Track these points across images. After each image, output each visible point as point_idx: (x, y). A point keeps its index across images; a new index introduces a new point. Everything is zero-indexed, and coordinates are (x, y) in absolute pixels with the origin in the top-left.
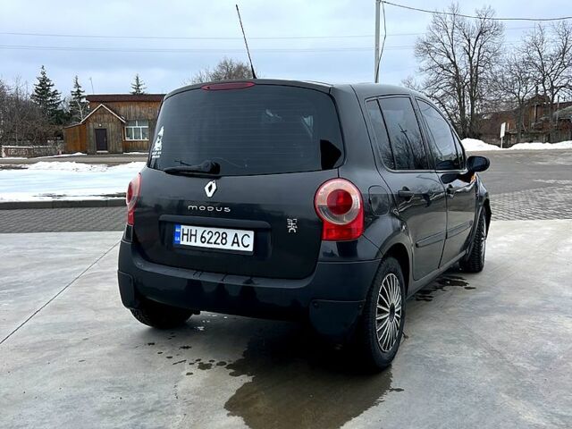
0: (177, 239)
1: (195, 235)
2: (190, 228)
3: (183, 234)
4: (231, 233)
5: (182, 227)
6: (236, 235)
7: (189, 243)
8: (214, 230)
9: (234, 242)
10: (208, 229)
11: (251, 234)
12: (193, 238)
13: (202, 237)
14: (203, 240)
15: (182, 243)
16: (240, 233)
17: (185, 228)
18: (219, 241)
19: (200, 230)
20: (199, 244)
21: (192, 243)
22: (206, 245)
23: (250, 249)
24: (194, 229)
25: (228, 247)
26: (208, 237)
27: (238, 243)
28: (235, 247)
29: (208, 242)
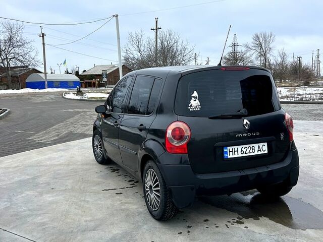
0: (225, 155)
1: (237, 151)
2: (233, 147)
3: (230, 152)
4: (256, 146)
5: (228, 148)
6: (259, 146)
7: (234, 156)
8: (247, 146)
9: (258, 150)
10: (244, 146)
11: (266, 144)
12: (236, 153)
14: (242, 152)
15: (229, 157)
16: (261, 145)
17: (230, 148)
18: (251, 151)
19: (240, 147)
20: (240, 155)
21: (236, 156)
22: (244, 155)
23: (266, 152)
24: (235, 148)
25: (256, 153)
26: (245, 150)
27: (260, 150)
28: (260, 153)
29: (245, 153)
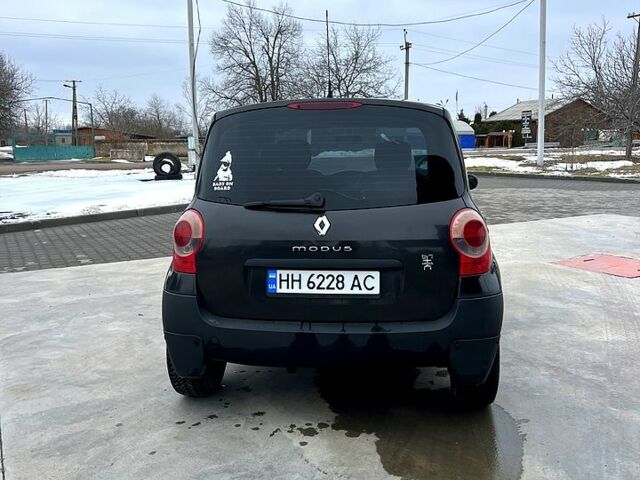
0: (271, 287)
1: (300, 281)
2: (290, 272)
3: (281, 281)
4: (349, 276)
5: (279, 272)
6: (356, 277)
7: (290, 291)
8: (326, 273)
9: (353, 286)
10: (317, 273)
11: (376, 274)
12: (296, 284)
13: (309, 282)
14: (311, 285)
15: (279, 291)
16: (362, 275)
17: (284, 274)
18: (334, 285)
19: (305, 275)
20: (305, 290)
21: (296, 290)
22: (315, 291)
23: (376, 291)
24: (296, 274)
25: (347, 291)
26: (317, 282)
27: (359, 286)
28: (356, 291)
29: (318, 288)
